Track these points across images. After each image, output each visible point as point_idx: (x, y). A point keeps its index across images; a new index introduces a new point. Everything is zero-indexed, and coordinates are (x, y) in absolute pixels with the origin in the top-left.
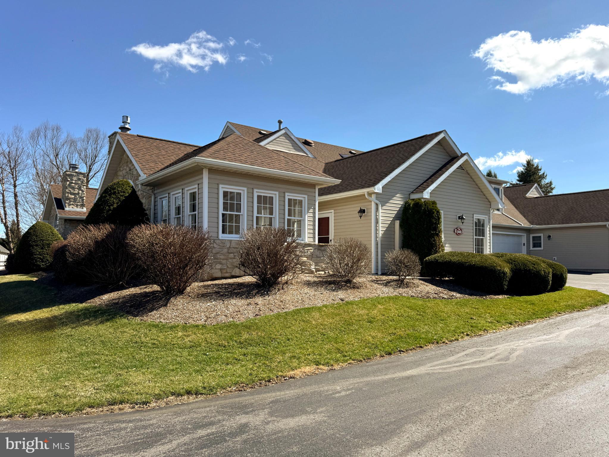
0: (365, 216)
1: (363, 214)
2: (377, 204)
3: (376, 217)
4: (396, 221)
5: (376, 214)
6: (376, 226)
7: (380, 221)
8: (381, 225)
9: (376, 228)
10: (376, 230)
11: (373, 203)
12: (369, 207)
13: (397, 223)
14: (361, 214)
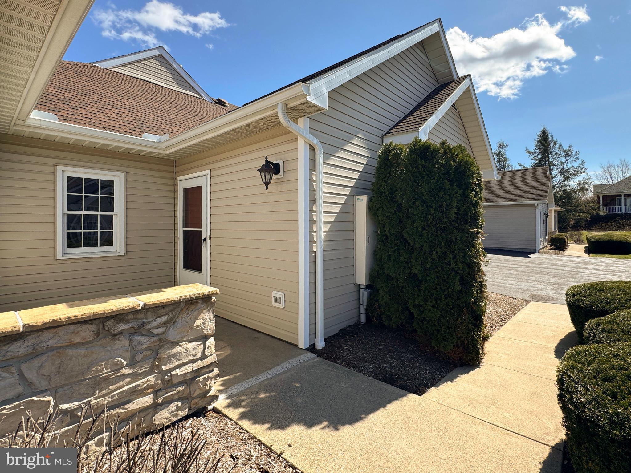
0: (279, 181)
1: (274, 177)
2: (312, 148)
3: (311, 186)
4: (358, 197)
5: (311, 175)
6: (311, 211)
7: (322, 197)
8: (323, 208)
9: (311, 216)
10: (312, 221)
11: (301, 144)
12: (290, 156)
13: (362, 202)
14: (268, 177)
